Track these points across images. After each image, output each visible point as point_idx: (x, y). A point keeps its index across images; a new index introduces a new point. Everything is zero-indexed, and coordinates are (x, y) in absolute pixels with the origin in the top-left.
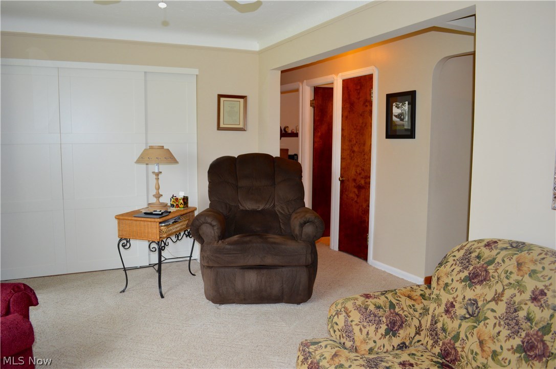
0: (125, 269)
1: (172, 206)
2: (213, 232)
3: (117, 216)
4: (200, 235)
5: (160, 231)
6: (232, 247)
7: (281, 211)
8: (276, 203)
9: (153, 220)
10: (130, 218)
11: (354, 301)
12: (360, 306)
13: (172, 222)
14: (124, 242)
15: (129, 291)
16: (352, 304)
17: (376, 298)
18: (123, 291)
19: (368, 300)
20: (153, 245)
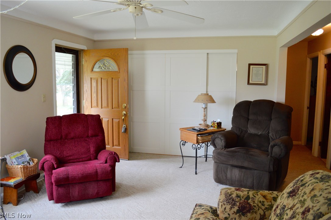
0: (183, 156)
1: (212, 126)
2: (221, 144)
3: (180, 128)
4: (215, 144)
5: (197, 139)
6: (227, 153)
7: (272, 137)
8: (270, 131)
9: (193, 133)
10: (184, 130)
11: (227, 190)
12: (228, 193)
13: (206, 135)
14: (184, 142)
15: (183, 167)
16: (225, 191)
17: (241, 191)
18: (181, 167)
19: (236, 191)
20: (194, 146)
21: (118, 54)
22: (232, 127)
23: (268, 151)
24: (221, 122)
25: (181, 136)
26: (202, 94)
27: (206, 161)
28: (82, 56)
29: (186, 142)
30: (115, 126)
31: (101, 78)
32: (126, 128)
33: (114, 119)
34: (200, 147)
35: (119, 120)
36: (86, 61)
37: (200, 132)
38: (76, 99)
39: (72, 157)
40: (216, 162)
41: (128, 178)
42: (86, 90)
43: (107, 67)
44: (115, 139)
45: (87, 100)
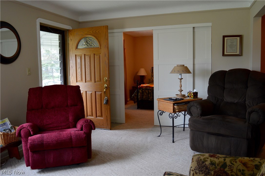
0: (161, 126)
1: (188, 96)
2: (197, 111)
3: (158, 99)
4: (191, 112)
5: (174, 108)
6: (203, 120)
7: (249, 104)
8: (246, 99)
9: (170, 102)
10: (162, 100)
11: (200, 156)
12: (201, 159)
13: (183, 104)
14: (161, 112)
15: (162, 136)
16: (197, 157)
17: (217, 158)
18: (159, 136)
19: (210, 158)
20: (171, 115)
21: (99, 32)
22: (208, 96)
23: (245, 119)
24: (197, 92)
25: (159, 106)
26: (177, 66)
27: (184, 130)
28: (68, 35)
29: (163, 112)
30: (98, 98)
31: (85, 55)
32: (107, 100)
33: (96, 92)
34: (177, 116)
35: (101, 92)
36: (71, 40)
37: (177, 102)
38: (63, 75)
39: (51, 126)
40: (192, 130)
41: (108, 146)
42: (72, 66)
43: (89, 44)
44: (98, 110)
45: (72, 75)
